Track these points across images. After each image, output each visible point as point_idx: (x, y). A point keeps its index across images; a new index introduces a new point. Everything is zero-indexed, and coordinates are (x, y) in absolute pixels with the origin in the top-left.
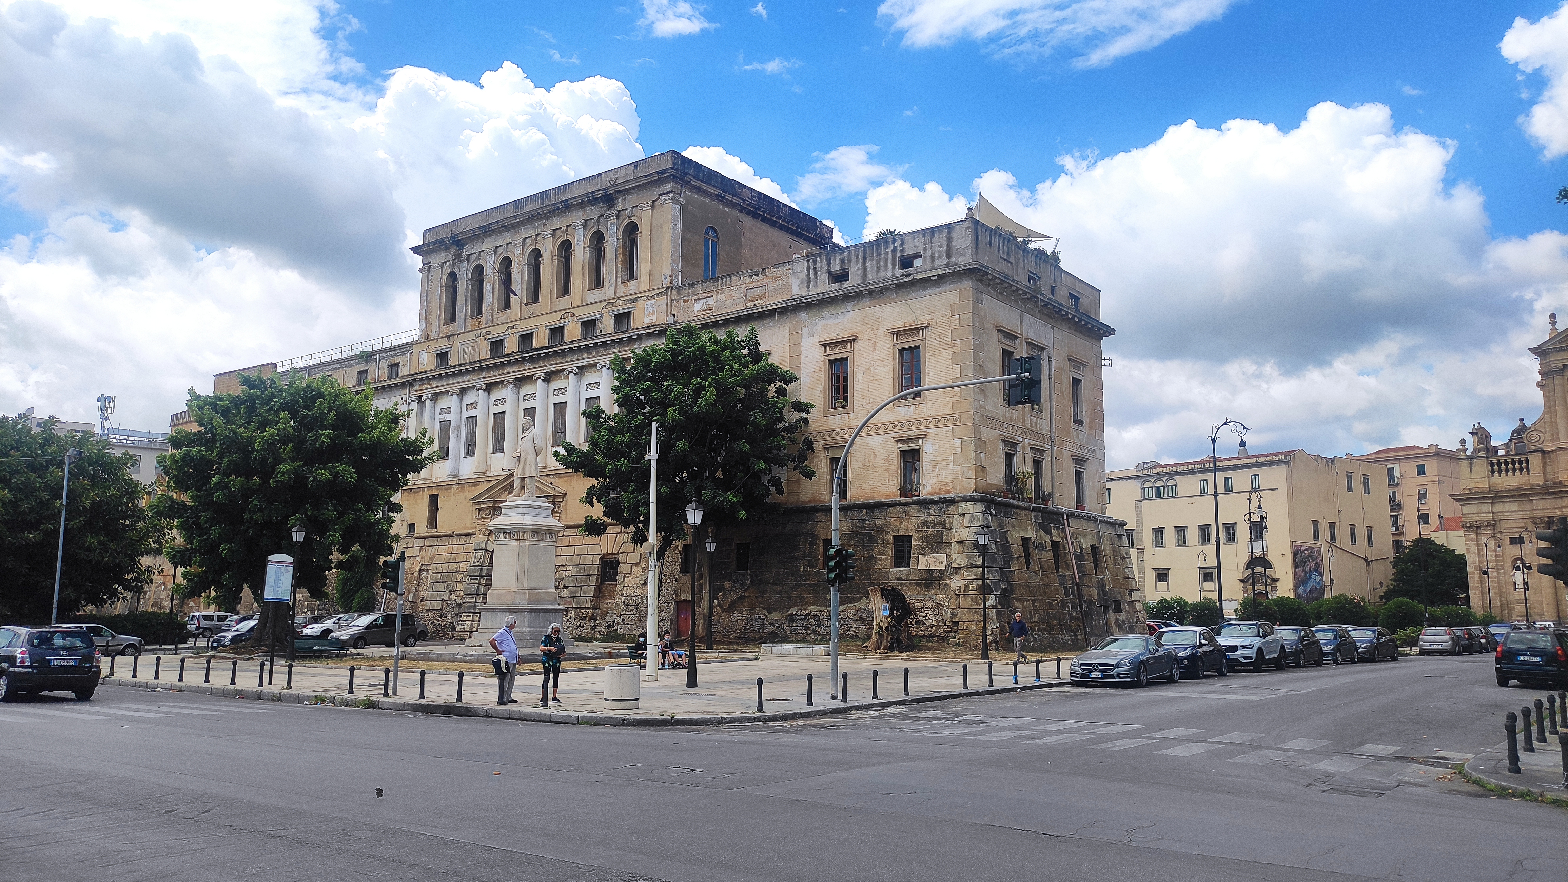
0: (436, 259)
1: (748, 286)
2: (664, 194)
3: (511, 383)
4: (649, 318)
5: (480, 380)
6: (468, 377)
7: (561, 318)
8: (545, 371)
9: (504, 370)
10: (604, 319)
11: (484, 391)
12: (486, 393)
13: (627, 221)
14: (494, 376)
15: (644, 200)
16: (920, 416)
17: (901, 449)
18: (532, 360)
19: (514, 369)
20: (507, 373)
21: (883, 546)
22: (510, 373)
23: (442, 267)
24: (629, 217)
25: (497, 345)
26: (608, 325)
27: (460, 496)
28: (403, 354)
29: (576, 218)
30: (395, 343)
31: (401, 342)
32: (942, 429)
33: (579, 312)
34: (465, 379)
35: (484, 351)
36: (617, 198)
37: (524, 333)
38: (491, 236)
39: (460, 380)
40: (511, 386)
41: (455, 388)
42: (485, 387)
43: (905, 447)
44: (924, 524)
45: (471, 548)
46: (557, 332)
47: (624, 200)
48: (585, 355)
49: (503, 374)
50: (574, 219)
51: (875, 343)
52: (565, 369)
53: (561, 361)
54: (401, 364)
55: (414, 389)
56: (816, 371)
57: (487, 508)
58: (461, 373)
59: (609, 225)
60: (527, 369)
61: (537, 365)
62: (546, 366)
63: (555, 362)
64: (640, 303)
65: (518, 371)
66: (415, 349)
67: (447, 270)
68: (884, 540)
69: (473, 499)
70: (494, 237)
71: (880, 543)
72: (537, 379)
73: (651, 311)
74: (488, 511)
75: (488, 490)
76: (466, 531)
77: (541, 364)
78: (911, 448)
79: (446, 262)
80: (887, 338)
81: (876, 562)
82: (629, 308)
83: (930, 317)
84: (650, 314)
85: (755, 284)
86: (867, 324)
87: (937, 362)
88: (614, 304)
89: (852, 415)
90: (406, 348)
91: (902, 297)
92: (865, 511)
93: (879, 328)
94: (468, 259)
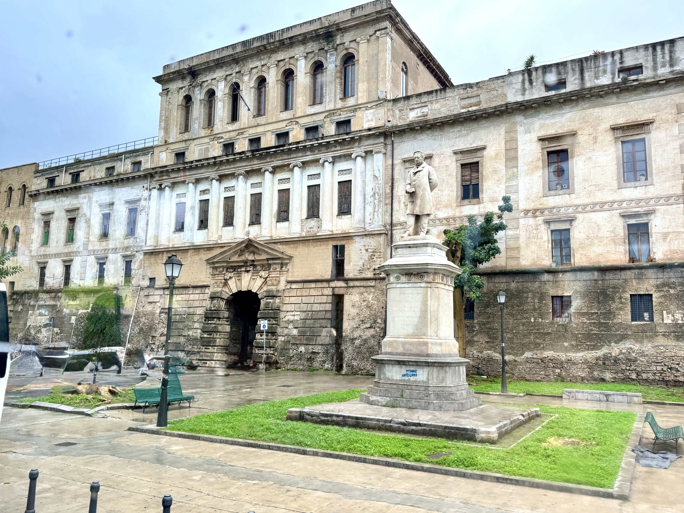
0: (173, 86)
1: (462, 96)
2: (379, 30)
3: (241, 175)
4: (368, 123)
5: (212, 173)
6: (203, 171)
7: (286, 126)
8: (272, 165)
9: (234, 164)
10: (326, 125)
11: (217, 180)
12: (218, 183)
13: (345, 52)
14: (226, 170)
15: (361, 35)
16: (647, 195)
17: (628, 223)
18: (261, 157)
19: (244, 164)
20: (237, 167)
21: (621, 303)
22: (241, 167)
23: (178, 92)
24: (346, 49)
25: (229, 146)
26: (330, 129)
27: (196, 258)
28: (145, 154)
29: (298, 51)
30: (137, 147)
31: (142, 146)
32: (672, 206)
33: (302, 121)
34: (199, 171)
35: (216, 151)
36: (336, 35)
37: (253, 137)
38: (222, 67)
39: (196, 173)
40: (241, 177)
41: (193, 179)
42: (218, 178)
43: (633, 221)
44: (664, 285)
45: (207, 296)
46: (283, 136)
47: (343, 36)
48: (309, 153)
49: (235, 168)
50: (296, 52)
51: (596, 138)
52: (291, 164)
53: (287, 157)
54: (143, 162)
55: (154, 179)
56: (534, 160)
57: (220, 267)
58: (197, 167)
59: (328, 56)
60: (256, 164)
61: (265, 161)
62: (273, 161)
63: (281, 158)
64: (359, 113)
65: (248, 166)
66: (156, 151)
67: (183, 93)
68: (621, 298)
69: (208, 260)
70: (224, 68)
71: (617, 300)
72: (265, 171)
73: (370, 119)
74: (221, 269)
75: (221, 253)
76: (202, 284)
77: (269, 160)
78: (638, 222)
79: (182, 88)
80: (608, 133)
81: (615, 316)
82: (349, 117)
83: (654, 114)
84: (368, 121)
85: (469, 95)
86: (586, 122)
87: (664, 151)
88: (335, 114)
89: (573, 196)
90: (147, 151)
91: (623, 99)
92: (596, 273)
93: (599, 125)
94: (201, 85)
